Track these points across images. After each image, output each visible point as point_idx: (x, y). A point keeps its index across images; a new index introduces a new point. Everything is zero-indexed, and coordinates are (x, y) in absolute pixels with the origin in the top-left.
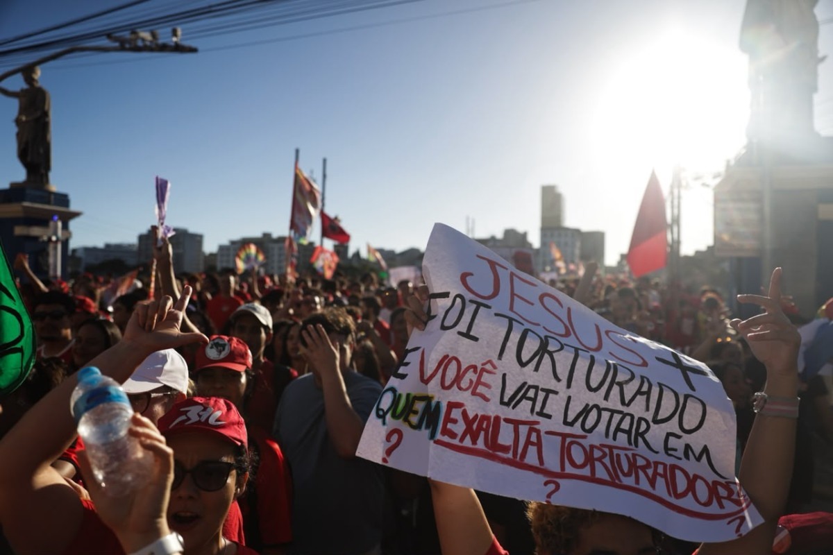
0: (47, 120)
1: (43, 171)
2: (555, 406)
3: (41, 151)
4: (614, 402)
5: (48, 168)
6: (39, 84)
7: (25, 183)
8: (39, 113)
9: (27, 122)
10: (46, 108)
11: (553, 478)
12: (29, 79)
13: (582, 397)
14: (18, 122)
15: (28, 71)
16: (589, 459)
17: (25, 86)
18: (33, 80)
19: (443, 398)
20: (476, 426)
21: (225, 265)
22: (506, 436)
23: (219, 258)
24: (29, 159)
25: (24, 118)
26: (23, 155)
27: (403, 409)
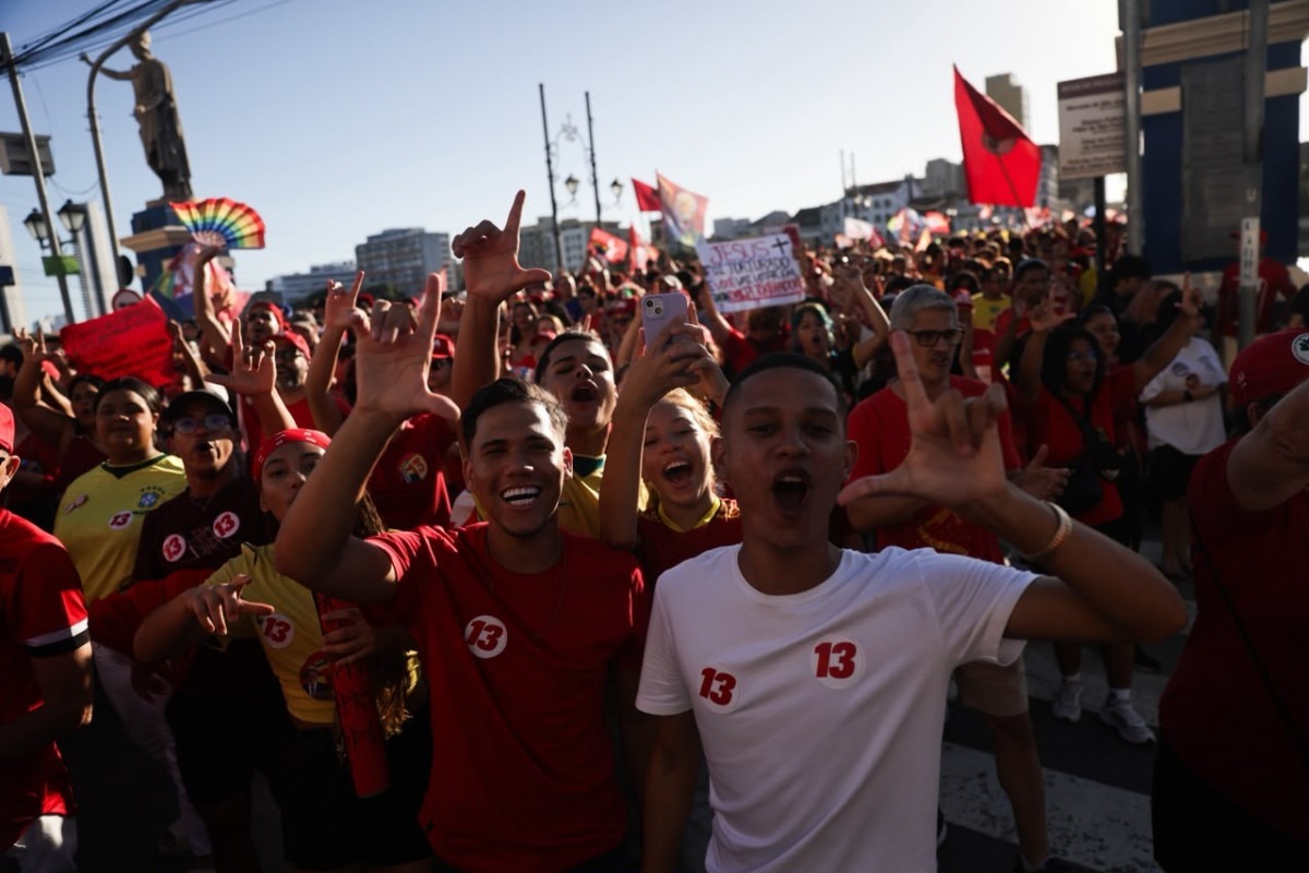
0: (172, 105)
1: (182, 179)
2: (751, 279)
3: (174, 151)
4: (764, 270)
5: (187, 174)
6: (152, 56)
7: (163, 198)
8: (160, 98)
9: (147, 113)
10: (168, 89)
11: (757, 300)
12: (139, 51)
13: (756, 273)
14: (137, 115)
15: (134, 41)
16: (765, 290)
17: (136, 62)
18: (144, 50)
19: (725, 291)
20: (738, 293)
22: (744, 293)
24: (161, 165)
25: (143, 109)
26: (153, 160)
27: (718, 298)
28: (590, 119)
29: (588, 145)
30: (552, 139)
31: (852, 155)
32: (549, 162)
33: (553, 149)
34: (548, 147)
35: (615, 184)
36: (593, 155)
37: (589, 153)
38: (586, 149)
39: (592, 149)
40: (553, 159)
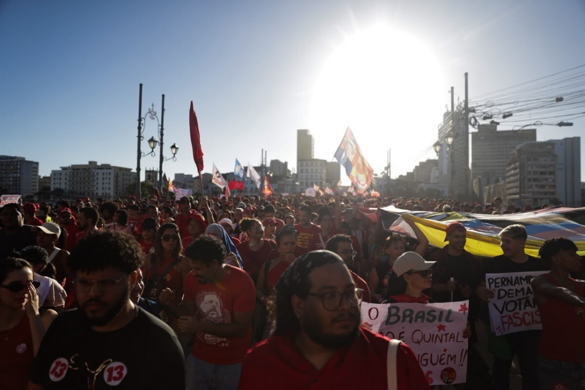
21: (57, 186)
23: (52, 181)
28: (163, 110)
29: (160, 124)
30: (143, 116)
31: (266, 152)
32: (139, 128)
33: (142, 122)
34: (140, 120)
35: (174, 147)
36: (162, 129)
37: (160, 127)
38: (159, 125)
39: (162, 126)
40: (142, 127)
